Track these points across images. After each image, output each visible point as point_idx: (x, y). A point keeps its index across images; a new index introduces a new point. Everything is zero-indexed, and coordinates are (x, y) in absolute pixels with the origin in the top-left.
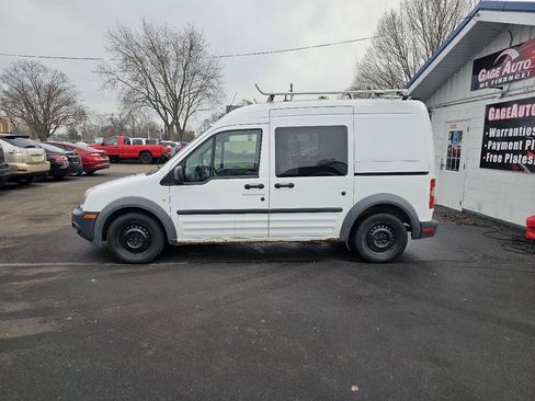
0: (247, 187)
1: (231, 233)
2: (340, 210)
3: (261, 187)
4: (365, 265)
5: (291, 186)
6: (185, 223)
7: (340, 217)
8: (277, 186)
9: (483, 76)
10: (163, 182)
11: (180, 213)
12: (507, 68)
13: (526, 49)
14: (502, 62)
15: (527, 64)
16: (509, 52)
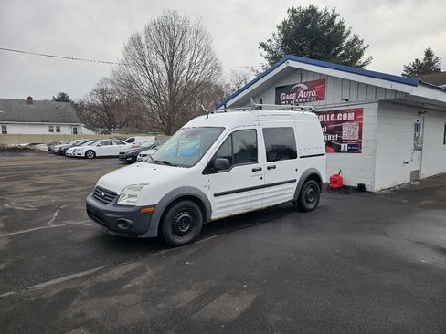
0: (254, 170)
1: (243, 206)
2: (295, 181)
3: (260, 169)
4: (308, 213)
5: (274, 167)
6: (218, 203)
7: (294, 185)
8: (269, 168)
9: (283, 97)
10: (204, 173)
11: (215, 195)
12: (301, 94)
13: (311, 86)
14: (296, 91)
15: (313, 93)
16: (300, 85)
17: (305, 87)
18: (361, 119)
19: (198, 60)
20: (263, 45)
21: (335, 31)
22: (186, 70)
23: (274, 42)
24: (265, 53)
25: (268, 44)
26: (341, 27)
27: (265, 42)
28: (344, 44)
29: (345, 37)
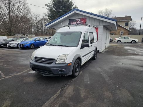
9: (71, 23)
10: (81, 49)
11: (83, 57)
12: (78, 22)
13: (82, 20)
14: (77, 21)
15: (82, 22)
16: (78, 19)
17: (79, 20)
18: (98, 31)
19: (21, 7)
20: (47, 5)
21: (70, 3)
22: (16, 11)
23: (50, 4)
24: (48, 8)
25: (49, 5)
26: (71, 3)
27: (48, 4)
28: (72, 8)
29: (72, 6)
